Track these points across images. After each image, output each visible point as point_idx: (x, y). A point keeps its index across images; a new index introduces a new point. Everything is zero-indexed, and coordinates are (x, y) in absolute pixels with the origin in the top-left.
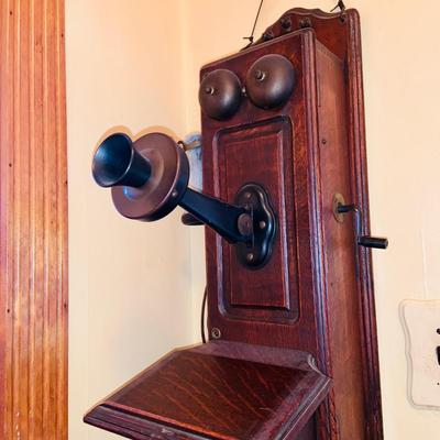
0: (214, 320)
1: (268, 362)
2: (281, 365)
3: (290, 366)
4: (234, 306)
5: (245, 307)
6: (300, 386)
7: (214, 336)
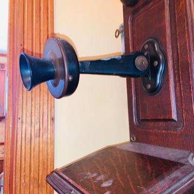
0: (133, 129)
1: (158, 156)
2: (167, 159)
3: (173, 159)
4: (142, 120)
5: (147, 120)
6: (174, 175)
7: (132, 139)
